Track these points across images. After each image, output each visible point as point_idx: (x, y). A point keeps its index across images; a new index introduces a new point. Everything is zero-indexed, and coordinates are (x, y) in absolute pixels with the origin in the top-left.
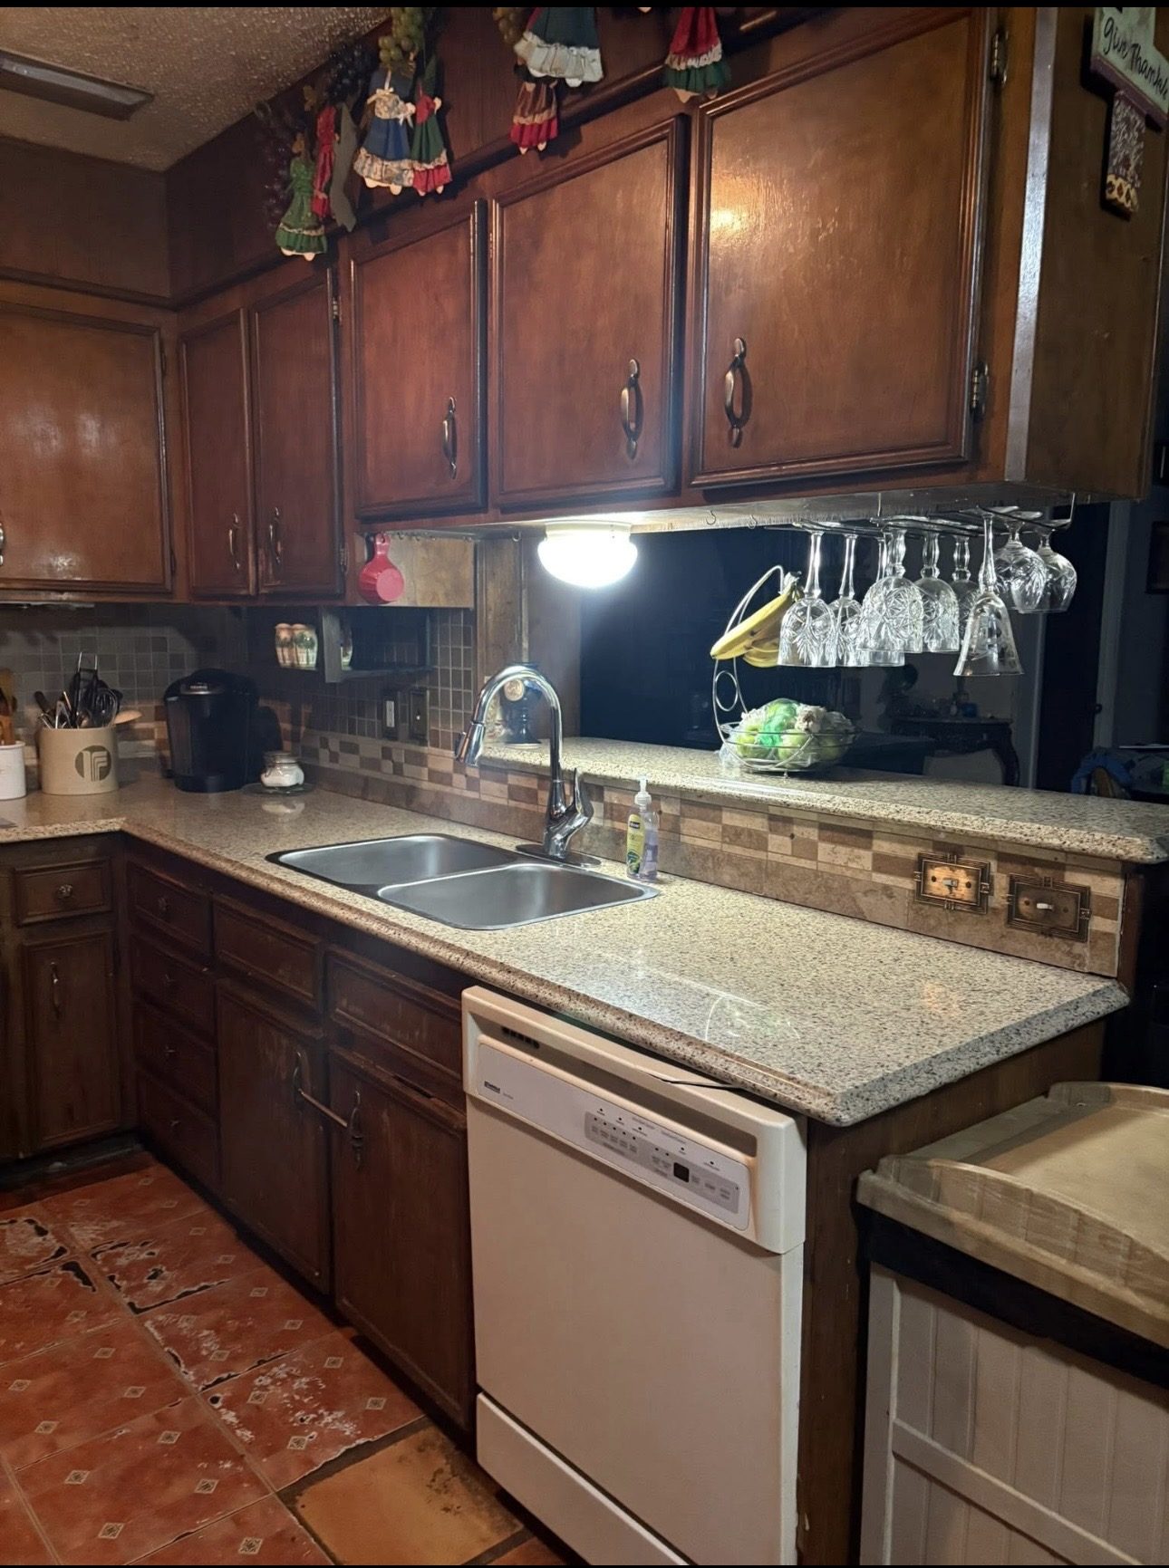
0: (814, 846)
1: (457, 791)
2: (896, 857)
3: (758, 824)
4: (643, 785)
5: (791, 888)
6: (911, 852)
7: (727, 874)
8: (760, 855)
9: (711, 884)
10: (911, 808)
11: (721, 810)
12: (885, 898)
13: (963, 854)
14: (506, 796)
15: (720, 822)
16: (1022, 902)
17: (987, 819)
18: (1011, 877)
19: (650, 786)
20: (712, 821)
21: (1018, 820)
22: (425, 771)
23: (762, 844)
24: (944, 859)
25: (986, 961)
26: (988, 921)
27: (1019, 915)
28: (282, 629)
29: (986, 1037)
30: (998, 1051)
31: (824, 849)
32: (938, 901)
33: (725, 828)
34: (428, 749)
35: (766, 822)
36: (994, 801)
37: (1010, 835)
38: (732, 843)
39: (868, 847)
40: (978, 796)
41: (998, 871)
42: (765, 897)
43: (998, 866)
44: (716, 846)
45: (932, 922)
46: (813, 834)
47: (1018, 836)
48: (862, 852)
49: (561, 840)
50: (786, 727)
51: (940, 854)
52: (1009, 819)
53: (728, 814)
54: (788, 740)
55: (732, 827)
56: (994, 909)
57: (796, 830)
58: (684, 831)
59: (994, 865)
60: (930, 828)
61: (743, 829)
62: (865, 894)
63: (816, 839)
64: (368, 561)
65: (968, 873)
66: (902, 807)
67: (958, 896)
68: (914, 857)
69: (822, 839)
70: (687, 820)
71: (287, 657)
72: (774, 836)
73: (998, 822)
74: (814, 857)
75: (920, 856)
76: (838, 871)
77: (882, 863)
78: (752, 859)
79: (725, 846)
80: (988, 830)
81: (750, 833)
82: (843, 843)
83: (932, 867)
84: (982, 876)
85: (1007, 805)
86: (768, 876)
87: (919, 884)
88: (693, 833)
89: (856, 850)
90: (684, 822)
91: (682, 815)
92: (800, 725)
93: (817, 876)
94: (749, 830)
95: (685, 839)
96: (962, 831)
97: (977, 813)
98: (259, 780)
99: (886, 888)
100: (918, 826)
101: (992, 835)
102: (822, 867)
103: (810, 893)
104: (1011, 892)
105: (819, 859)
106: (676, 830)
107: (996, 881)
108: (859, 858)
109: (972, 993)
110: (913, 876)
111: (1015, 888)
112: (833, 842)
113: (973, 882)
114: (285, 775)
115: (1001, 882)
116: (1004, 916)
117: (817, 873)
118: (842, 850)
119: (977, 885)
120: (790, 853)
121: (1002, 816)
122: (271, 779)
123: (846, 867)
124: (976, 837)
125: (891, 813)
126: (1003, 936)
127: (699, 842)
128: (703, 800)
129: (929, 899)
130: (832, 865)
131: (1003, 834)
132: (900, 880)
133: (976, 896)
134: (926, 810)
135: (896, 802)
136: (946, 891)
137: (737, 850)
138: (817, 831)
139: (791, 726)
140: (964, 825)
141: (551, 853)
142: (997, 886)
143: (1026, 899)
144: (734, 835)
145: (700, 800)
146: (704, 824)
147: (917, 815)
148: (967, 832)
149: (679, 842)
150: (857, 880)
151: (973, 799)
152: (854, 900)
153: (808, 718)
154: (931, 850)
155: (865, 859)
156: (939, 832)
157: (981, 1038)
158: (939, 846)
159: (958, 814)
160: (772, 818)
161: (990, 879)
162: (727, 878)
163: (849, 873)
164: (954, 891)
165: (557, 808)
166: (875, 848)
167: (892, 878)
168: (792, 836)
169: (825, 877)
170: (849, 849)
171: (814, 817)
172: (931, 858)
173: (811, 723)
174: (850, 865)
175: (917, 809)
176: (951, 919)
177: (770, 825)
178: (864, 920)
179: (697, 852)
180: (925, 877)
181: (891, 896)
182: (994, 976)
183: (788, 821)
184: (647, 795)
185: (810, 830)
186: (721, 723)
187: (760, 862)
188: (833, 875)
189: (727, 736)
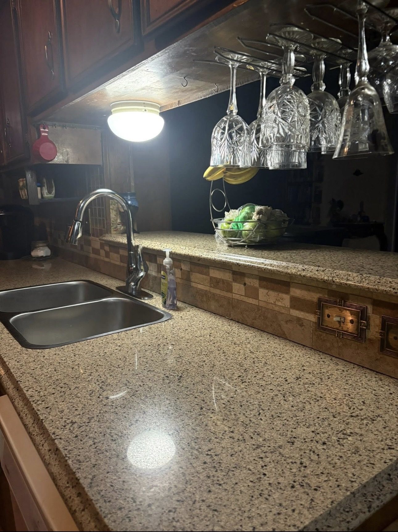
0: (257, 290)
1: (102, 258)
2: (304, 300)
3: (227, 276)
4: (168, 254)
5: (245, 316)
6: (314, 297)
7: (213, 305)
8: (229, 295)
9: (206, 310)
10: (312, 267)
11: (209, 268)
12: (298, 326)
13: (348, 299)
14: (119, 261)
15: (209, 275)
16: (391, 336)
17: (365, 275)
18: (383, 318)
19: (172, 255)
20: (205, 274)
21: (388, 276)
22: (91, 248)
23: (229, 289)
24: (335, 303)
25: (364, 380)
26: (366, 348)
27: (389, 346)
28: (21, 181)
29: (358, 490)
30: (369, 507)
31: (262, 292)
32: (332, 331)
33: (211, 278)
34: (91, 237)
35: (231, 275)
36: (371, 261)
37: (381, 288)
38: (215, 287)
39: (287, 292)
40: (361, 258)
41: (373, 313)
42: (231, 319)
43: (373, 309)
44: (207, 288)
45: (328, 345)
46: (255, 283)
47: (388, 289)
48: (284, 296)
49: (134, 285)
50: (247, 218)
51: (332, 299)
52: (382, 275)
53: (212, 271)
54: (248, 226)
55: (215, 278)
56: (370, 340)
57: (247, 280)
58: (192, 280)
59: (370, 309)
60: (324, 282)
61: (220, 279)
62: (287, 322)
63: (258, 286)
64: (38, 139)
65: (352, 313)
66: (306, 267)
67: (345, 329)
68: (315, 300)
69: (261, 286)
70: (193, 273)
71: (24, 195)
72: (236, 284)
73: (372, 278)
74: (256, 297)
75: (320, 300)
76: (270, 306)
77: (296, 303)
78: (225, 297)
79: (212, 289)
80: (365, 285)
81: (223, 281)
82: (273, 289)
83: (327, 307)
84: (362, 315)
85: (380, 264)
86: (233, 307)
87: (319, 318)
88: (197, 281)
89: (280, 294)
90: (192, 275)
91: (191, 271)
92: (255, 217)
93: (259, 310)
94: (223, 280)
95: (193, 284)
96: (346, 284)
97: (358, 271)
98: (30, 254)
99: (299, 319)
100: (317, 280)
101: (368, 288)
102: (262, 304)
103: (255, 319)
104: (383, 328)
105: (260, 299)
106: (188, 279)
107: (372, 319)
108: (282, 299)
109: (351, 420)
110: (315, 313)
111: (385, 326)
112: (267, 289)
113: (355, 320)
114: (42, 252)
115: (375, 321)
116: (377, 345)
117: (259, 308)
118: (272, 293)
119: (358, 322)
120: (244, 295)
121: (376, 273)
122: (35, 253)
123: (275, 305)
124: (357, 288)
125: (299, 271)
126: (377, 360)
127: (200, 286)
128: (200, 262)
129: (325, 330)
130: (267, 303)
131: (376, 287)
132: (307, 314)
133: (357, 329)
134: (322, 269)
135: (304, 263)
136: (337, 326)
137: (217, 292)
138: (258, 281)
139: (250, 218)
140: (348, 280)
141: (129, 292)
142: (372, 323)
143: (395, 335)
144: (216, 283)
145: (198, 262)
146: (201, 276)
147: (316, 273)
148: (350, 285)
149: (190, 286)
150: (282, 313)
151: (357, 260)
152: (280, 326)
153: (259, 213)
154: (327, 296)
155: (285, 300)
156: (330, 284)
157: (353, 493)
158: (332, 293)
159: (344, 272)
160: (234, 273)
161: (367, 319)
162: (213, 307)
163: (277, 309)
164: (342, 325)
165: (132, 266)
166: (292, 293)
167: (302, 313)
168: (245, 284)
169: (263, 310)
170: (276, 293)
171: (256, 273)
172: (326, 301)
173: (261, 216)
174: (277, 303)
175: (317, 268)
176: (340, 344)
177: (233, 277)
178: (286, 339)
179: (199, 291)
180: (322, 314)
181: (302, 325)
182: (369, 397)
183: (243, 275)
184: (170, 260)
185: (255, 280)
186: (214, 218)
187: (229, 299)
188: (268, 309)
189: (216, 225)
